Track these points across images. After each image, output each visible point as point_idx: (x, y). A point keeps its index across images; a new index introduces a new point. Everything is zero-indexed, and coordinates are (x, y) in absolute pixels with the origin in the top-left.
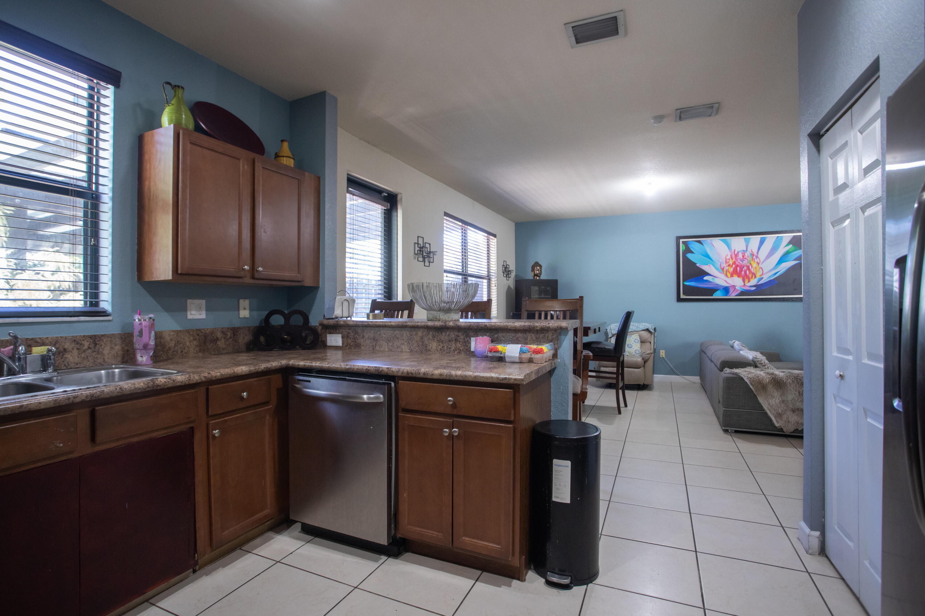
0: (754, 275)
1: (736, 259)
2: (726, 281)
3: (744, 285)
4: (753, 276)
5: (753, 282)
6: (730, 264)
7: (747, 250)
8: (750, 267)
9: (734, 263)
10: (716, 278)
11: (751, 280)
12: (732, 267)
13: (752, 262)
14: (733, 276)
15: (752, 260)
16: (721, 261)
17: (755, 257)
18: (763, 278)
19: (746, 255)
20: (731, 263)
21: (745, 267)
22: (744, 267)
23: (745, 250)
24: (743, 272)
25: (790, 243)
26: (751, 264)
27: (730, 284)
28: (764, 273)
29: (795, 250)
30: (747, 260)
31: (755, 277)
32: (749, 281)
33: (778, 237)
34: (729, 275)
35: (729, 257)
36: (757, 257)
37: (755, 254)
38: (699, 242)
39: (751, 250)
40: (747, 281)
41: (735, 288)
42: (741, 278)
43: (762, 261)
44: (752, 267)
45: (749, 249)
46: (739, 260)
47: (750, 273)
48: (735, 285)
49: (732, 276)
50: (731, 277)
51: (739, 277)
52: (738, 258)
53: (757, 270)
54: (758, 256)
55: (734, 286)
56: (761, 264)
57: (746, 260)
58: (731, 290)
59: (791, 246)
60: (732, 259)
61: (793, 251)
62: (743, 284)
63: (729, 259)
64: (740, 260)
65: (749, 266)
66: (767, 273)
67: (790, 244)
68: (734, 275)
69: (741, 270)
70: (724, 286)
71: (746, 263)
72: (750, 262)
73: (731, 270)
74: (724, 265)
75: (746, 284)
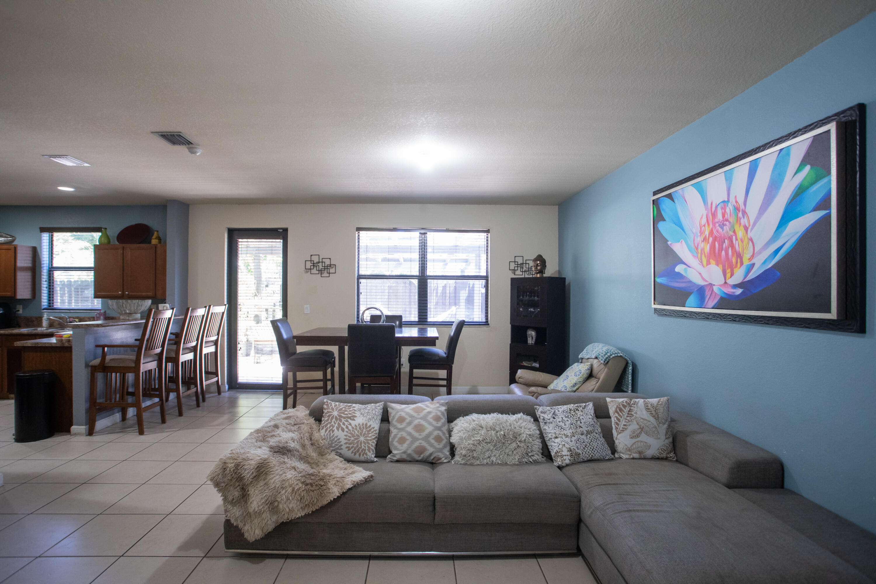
0: (739, 256)
1: (714, 224)
2: (700, 274)
3: (726, 283)
4: (739, 260)
5: (739, 276)
6: (706, 235)
7: (728, 200)
8: (734, 237)
9: (711, 232)
10: (689, 269)
11: (735, 270)
12: (708, 243)
13: (737, 227)
14: (710, 264)
15: (737, 222)
16: (694, 231)
17: (740, 214)
18: (753, 265)
19: (728, 211)
20: (707, 233)
21: (726, 240)
22: (725, 242)
23: (726, 200)
24: (723, 253)
25: (806, 160)
26: (734, 232)
27: (706, 281)
28: (755, 252)
29: (818, 179)
30: (730, 222)
31: (742, 264)
32: (732, 275)
33: (781, 150)
34: (705, 262)
35: (704, 221)
36: (744, 213)
37: (742, 206)
38: (670, 196)
39: (736, 197)
40: (728, 271)
41: (713, 289)
42: (721, 266)
43: (751, 223)
44: (736, 239)
45: (732, 199)
46: (717, 225)
47: (733, 255)
48: (713, 283)
49: (708, 263)
50: (707, 265)
51: (717, 265)
52: (716, 220)
53: (744, 247)
54: (747, 211)
55: (711, 285)
56: (751, 231)
57: (727, 223)
58: (708, 293)
59: (808, 168)
60: (708, 224)
61: (813, 184)
62: (724, 282)
63: (704, 226)
64: (719, 225)
65: (732, 236)
66: (760, 252)
67: (806, 165)
68: (711, 261)
69: (721, 249)
70: (698, 285)
71: (727, 232)
72: (733, 227)
73: (707, 248)
74: (699, 239)
75: (728, 281)
